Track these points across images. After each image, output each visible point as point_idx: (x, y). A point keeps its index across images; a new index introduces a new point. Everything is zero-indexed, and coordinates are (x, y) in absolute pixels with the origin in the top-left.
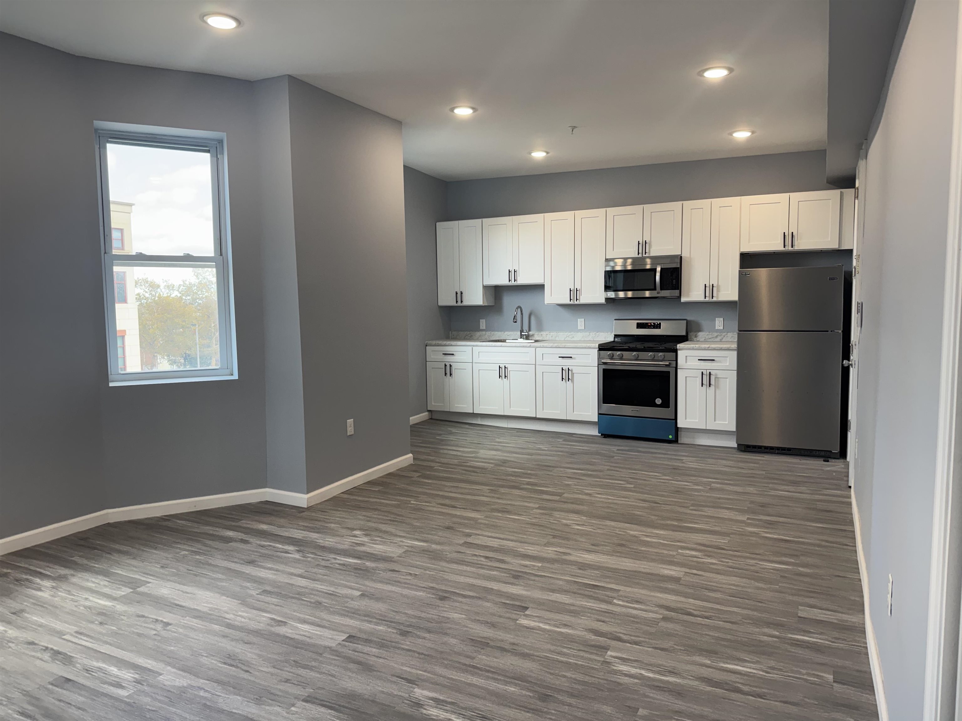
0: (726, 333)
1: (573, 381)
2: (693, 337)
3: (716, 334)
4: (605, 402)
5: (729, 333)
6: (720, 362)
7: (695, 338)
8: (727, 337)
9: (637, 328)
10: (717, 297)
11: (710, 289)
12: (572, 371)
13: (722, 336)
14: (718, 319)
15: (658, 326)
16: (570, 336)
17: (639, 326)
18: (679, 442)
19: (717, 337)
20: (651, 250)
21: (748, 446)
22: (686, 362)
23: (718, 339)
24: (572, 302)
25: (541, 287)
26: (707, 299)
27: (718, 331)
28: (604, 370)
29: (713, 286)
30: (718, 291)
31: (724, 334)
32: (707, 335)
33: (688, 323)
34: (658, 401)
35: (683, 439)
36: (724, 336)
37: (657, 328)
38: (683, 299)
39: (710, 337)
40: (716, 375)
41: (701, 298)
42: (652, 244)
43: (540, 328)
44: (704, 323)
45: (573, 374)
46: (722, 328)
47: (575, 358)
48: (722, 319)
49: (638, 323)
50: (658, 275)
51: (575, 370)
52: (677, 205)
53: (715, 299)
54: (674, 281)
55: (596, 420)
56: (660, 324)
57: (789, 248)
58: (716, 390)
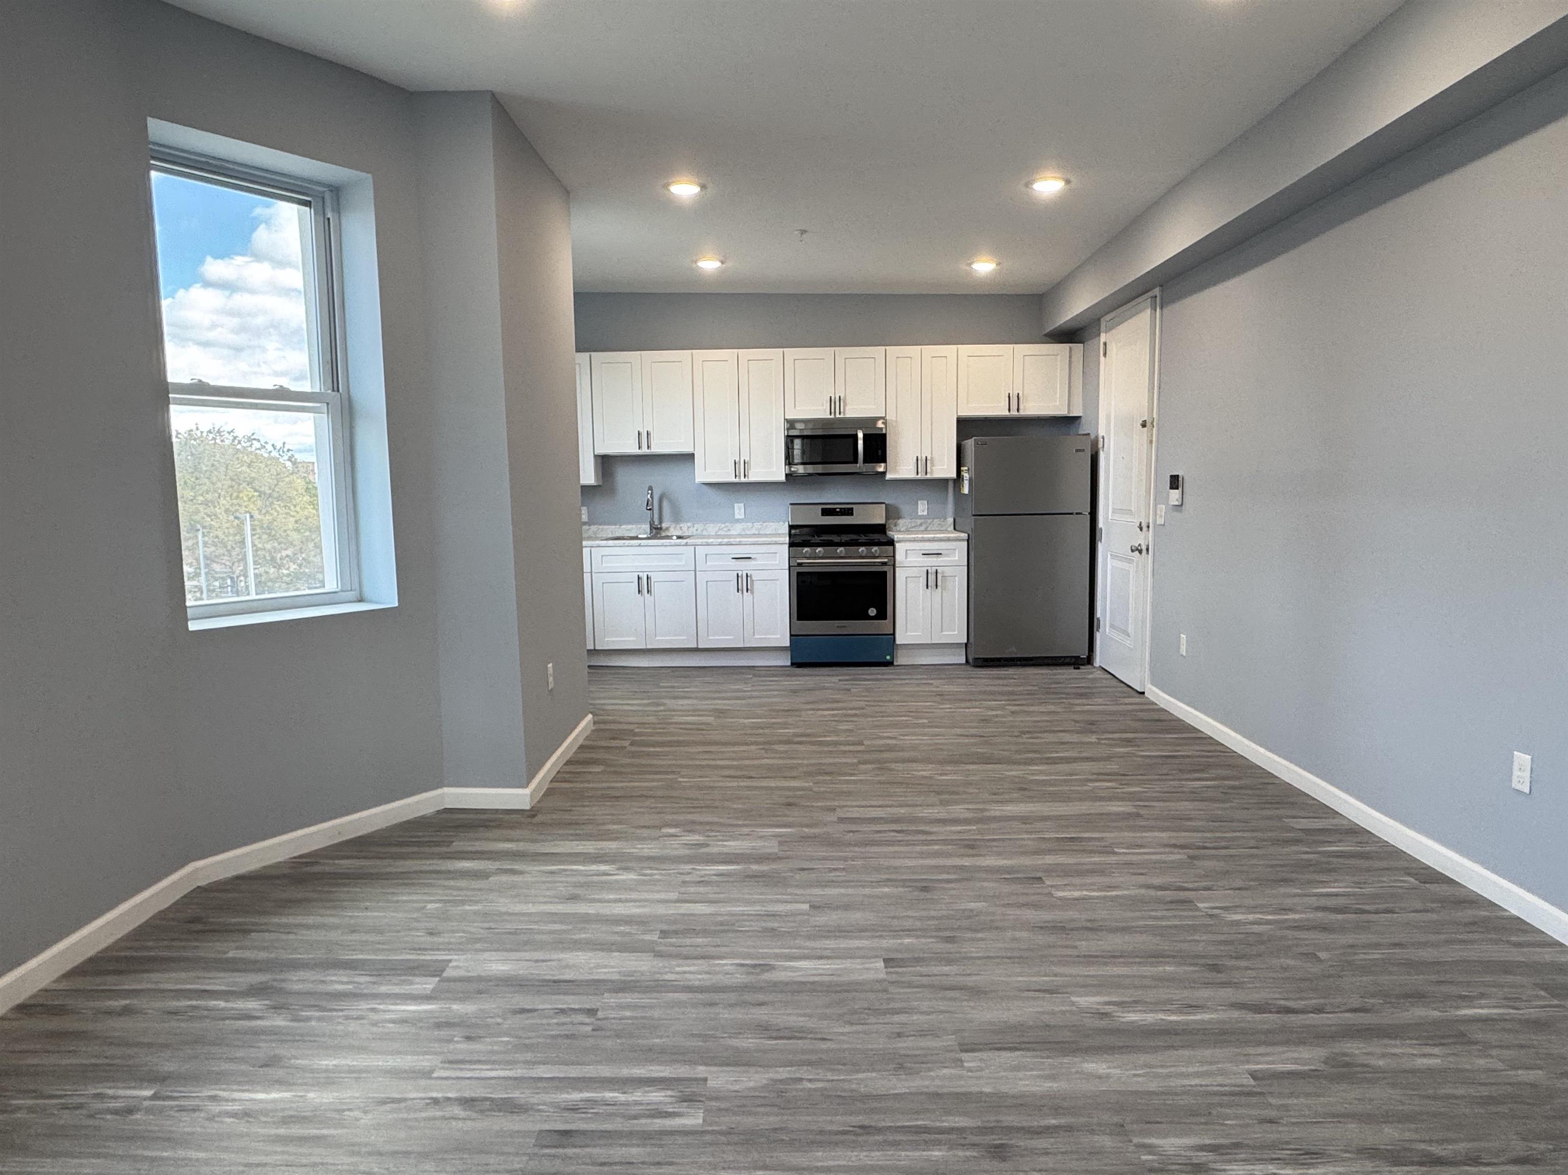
0: (932, 520)
1: (752, 593)
2: (892, 526)
3: (919, 521)
4: (800, 618)
5: (935, 521)
6: (947, 555)
8: (930, 524)
9: (823, 515)
10: (931, 474)
11: (923, 463)
12: (751, 576)
14: (921, 501)
15: (850, 512)
16: (725, 529)
17: (826, 512)
18: (895, 663)
19: (921, 525)
20: (847, 408)
21: (986, 660)
22: (907, 558)
23: (922, 528)
24: (737, 480)
25: (691, 457)
26: (919, 476)
27: (922, 517)
28: (799, 574)
29: (926, 460)
30: (933, 465)
31: (929, 521)
32: (910, 523)
33: (888, 507)
34: (872, 612)
35: (902, 659)
36: (927, 524)
37: (848, 515)
38: (889, 476)
39: (913, 525)
40: (943, 572)
41: (912, 475)
42: (848, 400)
43: (677, 518)
44: (905, 509)
45: (752, 581)
46: (925, 513)
47: (755, 559)
48: (926, 502)
49: (822, 509)
50: (860, 443)
51: (755, 576)
52: (878, 351)
53: (929, 476)
54: (880, 452)
55: (788, 644)
56: (852, 509)
57: (1014, 413)
58: (944, 594)
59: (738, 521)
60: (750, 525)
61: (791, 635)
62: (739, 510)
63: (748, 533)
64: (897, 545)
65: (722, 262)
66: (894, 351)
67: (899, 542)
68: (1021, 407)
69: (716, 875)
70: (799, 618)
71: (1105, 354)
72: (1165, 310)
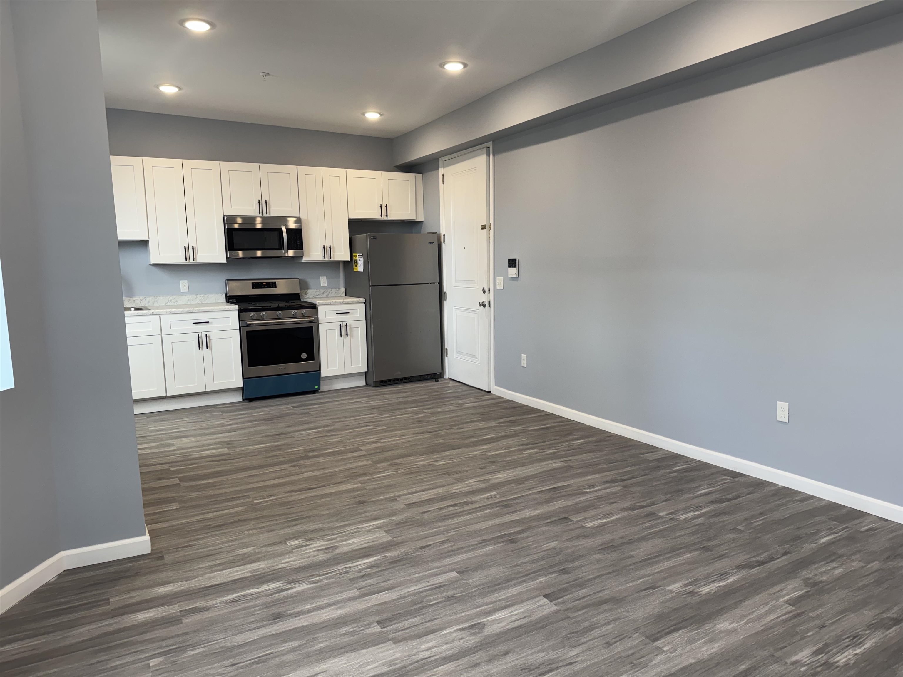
0: (330, 290)
1: (211, 349)
2: (303, 295)
3: (322, 291)
5: (333, 290)
6: (352, 314)
7: (305, 296)
8: (332, 293)
9: (253, 288)
10: (334, 257)
11: (327, 250)
12: (209, 337)
13: (328, 293)
14: (323, 277)
15: (274, 285)
16: (172, 301)
17: (255, 286)
18: (321, 391)
19: (323, 293)
20: (271, 209)
21: (382, 382)
22: (325, 317)
23: (325, 295)
24: (187, 262)
25: (144, 244)
26: (326, 259)
27: (323, 288)
28: (248, 332)
29: (330, 248)
30: (334, 252)
31: (329, 290)
32: (316, 292)
33: (300, 281)
34: (304, 356)
35: (325, 387)
36: (329, 292)
37: (273, 287)
38: (305, 259)
39: (318, 293)
40: (351, 326)
41: (319, 259)
42: (272, 204)
44: (311, 282)
45: (210, 340)
46: (326, 285)
47: (212, 323)
48: (325, 277)
49: (252, 283)
50: (285, 235)
51: (212, 335)
52: (292, 169)
53: (332, 259)
54: (298, 241)
55: (241, 385)
56: (275, 283)
57: (384, 217)
58: (352, 339)
59: (185, 294)
60: (194, 296)
61: (243, 378)
62: (183, 285)
63: (193, 303)
64: (319, 308)
65: (180, 89)
66: (303, 170)
67: (319, 305)
68: (390, 212)
69: (367, 568)
70: (250, 366)
71: (443, 182)
72: (496, 157)
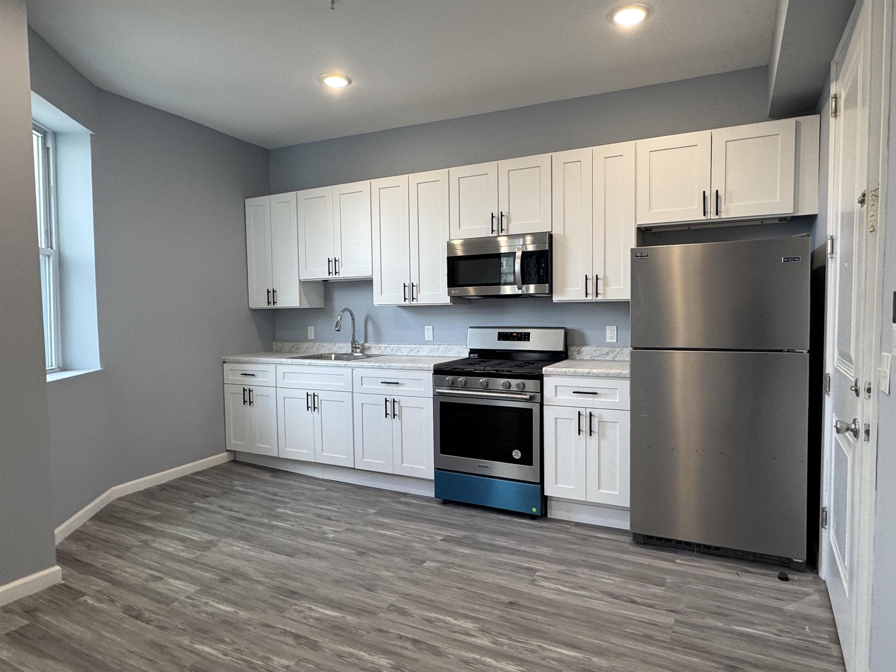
0: (620, 348)
1: (401, 418)
2: (575, 353)
3: (607, 350)
5: (624, 349)
7: (578, 356)
8: (622, 354)
9: (499, 340)
10: (604, 294)
11: (593, 283)
13: (616, 353)
14: (610, 327)
15: (526, 337)
16: (415, 350)
17: (502, 337)
18: (549, 516)
19: (607, 353)
20: (510, 226)
22: (556, 396)
23: (609, 358)
24: (406, 303)
25: (368, 282)
26: (590, 298)
27: (609, 345)
28: (442, 404)
29: (597, 279)
30: (605, 285)
31: (618, 350)
32: (594, 351)
33: (567, 333)
34: (517, 454)
35: (554, 513)
36: (618, 353)
37: (524, 340)
38: (556, 298)
39: (598, 353)
40: (600, 416)
41: (581, 297)
42: (512, 217)
43: (379, 339)
44: (590, 334)
45: (401, 408)
46: (615, 341)
47: (403, 384)
48: (615, 328)
49: (499, 333)
50: (518, 262)
51: (404, 402)
53: (600, 298)
54: (544, 271)
55: (433, 477)
56: (529, 334)
57: (712, 216)
58: (602, 442)
59: (427, 343)
60: (436, 347)
61: (436, 468)
62: (428, 332)
64: (545, 379)
66: (560, 156)
68: (723, 207)
70: (443, 452)
71: (835, 114)
